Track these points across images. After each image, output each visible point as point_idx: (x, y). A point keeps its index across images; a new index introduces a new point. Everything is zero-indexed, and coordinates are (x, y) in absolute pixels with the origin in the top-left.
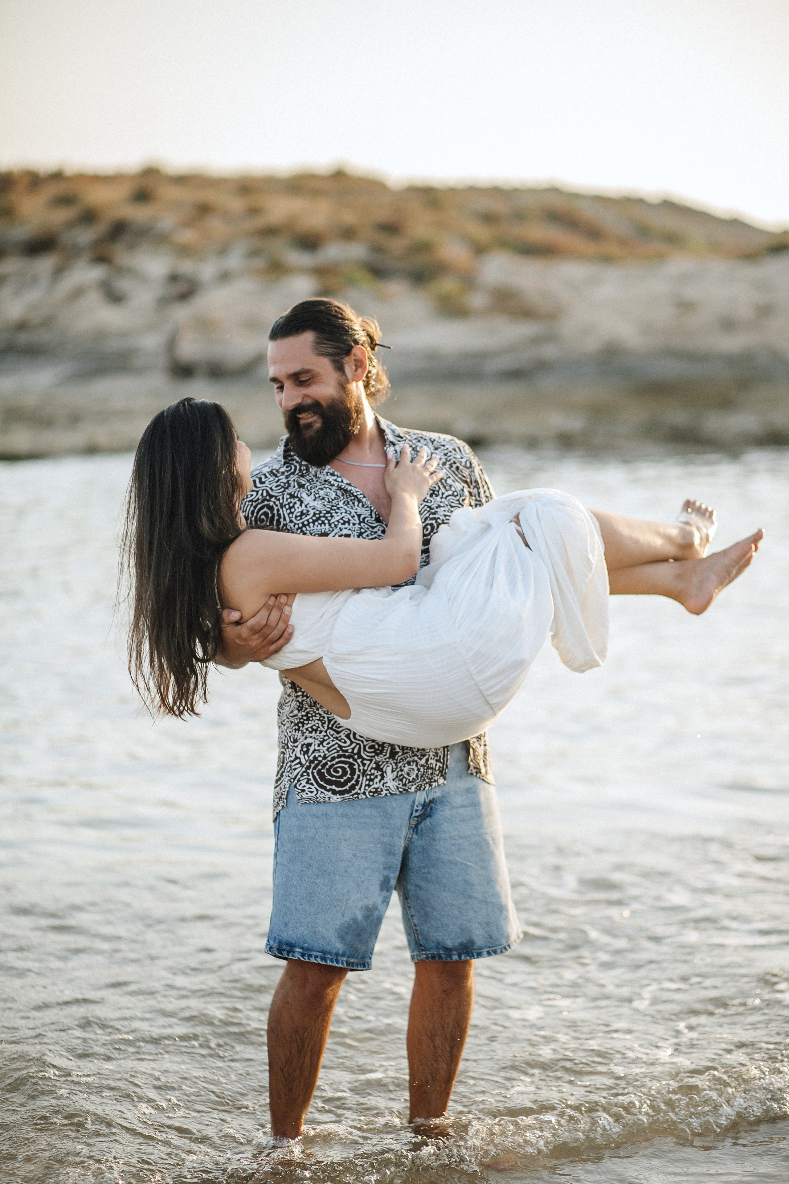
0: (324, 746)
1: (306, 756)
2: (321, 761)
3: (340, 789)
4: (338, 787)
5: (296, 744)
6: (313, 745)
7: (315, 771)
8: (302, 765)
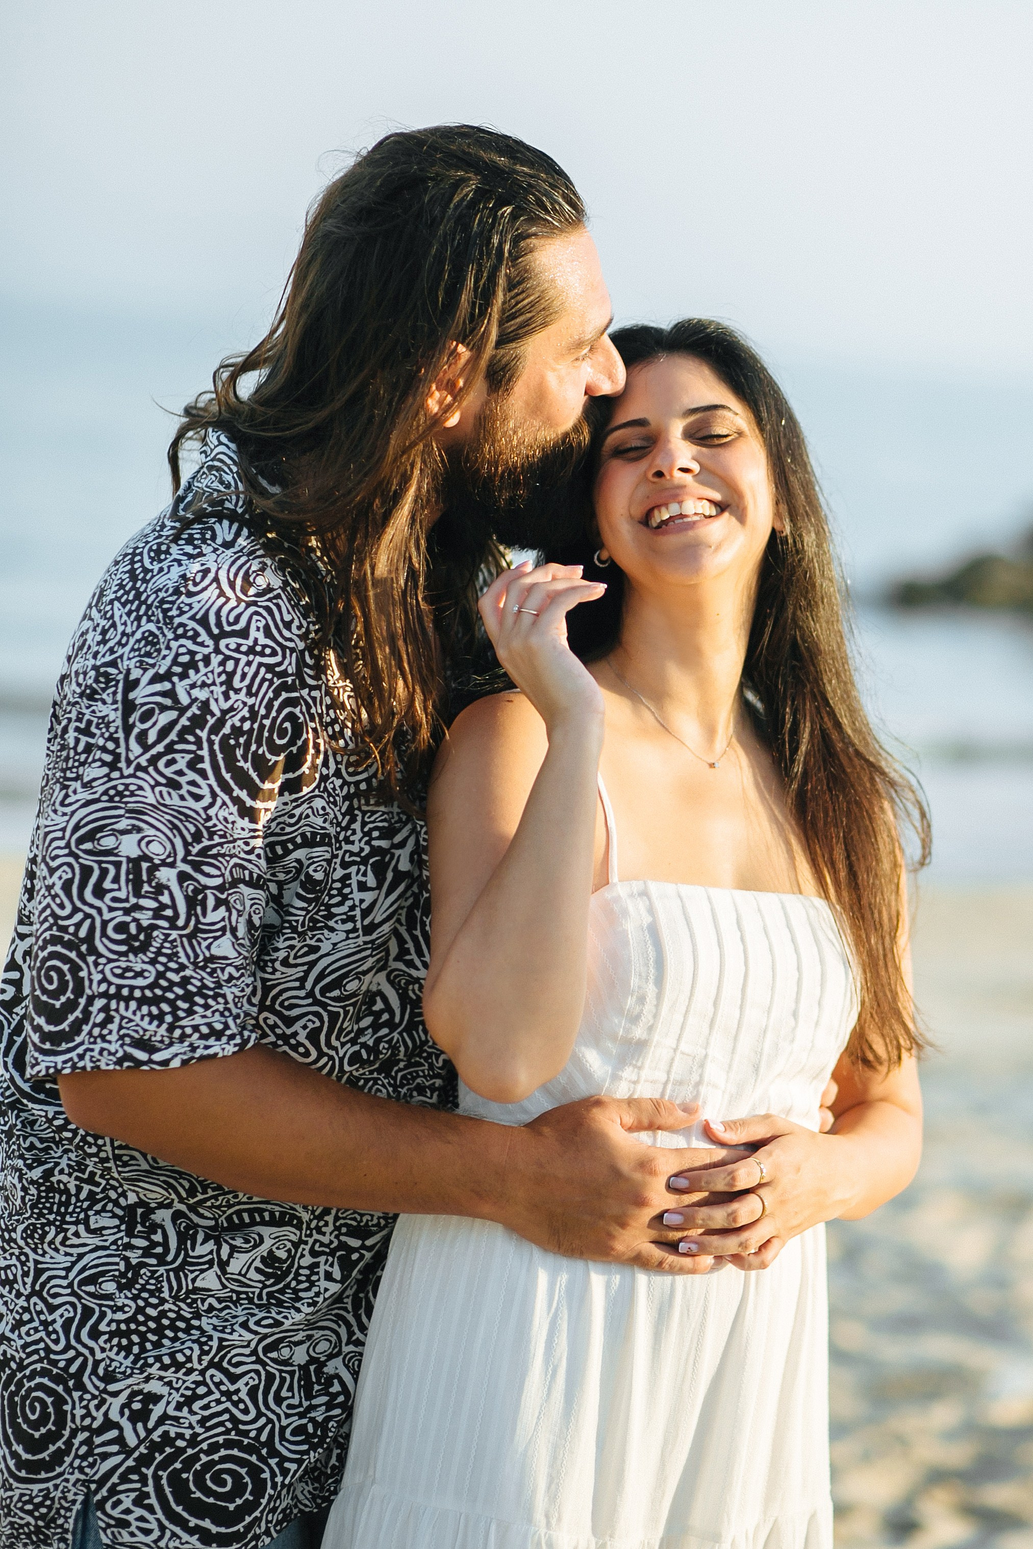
0: (192, 1412)
1: (140, 1426)
2: (183, 1450)
3: (223, 1530)
4: (218, 1525)
5: (112, 1388)
6: (163, 1402)
7: (164, 1475)
8: (127, 1451)
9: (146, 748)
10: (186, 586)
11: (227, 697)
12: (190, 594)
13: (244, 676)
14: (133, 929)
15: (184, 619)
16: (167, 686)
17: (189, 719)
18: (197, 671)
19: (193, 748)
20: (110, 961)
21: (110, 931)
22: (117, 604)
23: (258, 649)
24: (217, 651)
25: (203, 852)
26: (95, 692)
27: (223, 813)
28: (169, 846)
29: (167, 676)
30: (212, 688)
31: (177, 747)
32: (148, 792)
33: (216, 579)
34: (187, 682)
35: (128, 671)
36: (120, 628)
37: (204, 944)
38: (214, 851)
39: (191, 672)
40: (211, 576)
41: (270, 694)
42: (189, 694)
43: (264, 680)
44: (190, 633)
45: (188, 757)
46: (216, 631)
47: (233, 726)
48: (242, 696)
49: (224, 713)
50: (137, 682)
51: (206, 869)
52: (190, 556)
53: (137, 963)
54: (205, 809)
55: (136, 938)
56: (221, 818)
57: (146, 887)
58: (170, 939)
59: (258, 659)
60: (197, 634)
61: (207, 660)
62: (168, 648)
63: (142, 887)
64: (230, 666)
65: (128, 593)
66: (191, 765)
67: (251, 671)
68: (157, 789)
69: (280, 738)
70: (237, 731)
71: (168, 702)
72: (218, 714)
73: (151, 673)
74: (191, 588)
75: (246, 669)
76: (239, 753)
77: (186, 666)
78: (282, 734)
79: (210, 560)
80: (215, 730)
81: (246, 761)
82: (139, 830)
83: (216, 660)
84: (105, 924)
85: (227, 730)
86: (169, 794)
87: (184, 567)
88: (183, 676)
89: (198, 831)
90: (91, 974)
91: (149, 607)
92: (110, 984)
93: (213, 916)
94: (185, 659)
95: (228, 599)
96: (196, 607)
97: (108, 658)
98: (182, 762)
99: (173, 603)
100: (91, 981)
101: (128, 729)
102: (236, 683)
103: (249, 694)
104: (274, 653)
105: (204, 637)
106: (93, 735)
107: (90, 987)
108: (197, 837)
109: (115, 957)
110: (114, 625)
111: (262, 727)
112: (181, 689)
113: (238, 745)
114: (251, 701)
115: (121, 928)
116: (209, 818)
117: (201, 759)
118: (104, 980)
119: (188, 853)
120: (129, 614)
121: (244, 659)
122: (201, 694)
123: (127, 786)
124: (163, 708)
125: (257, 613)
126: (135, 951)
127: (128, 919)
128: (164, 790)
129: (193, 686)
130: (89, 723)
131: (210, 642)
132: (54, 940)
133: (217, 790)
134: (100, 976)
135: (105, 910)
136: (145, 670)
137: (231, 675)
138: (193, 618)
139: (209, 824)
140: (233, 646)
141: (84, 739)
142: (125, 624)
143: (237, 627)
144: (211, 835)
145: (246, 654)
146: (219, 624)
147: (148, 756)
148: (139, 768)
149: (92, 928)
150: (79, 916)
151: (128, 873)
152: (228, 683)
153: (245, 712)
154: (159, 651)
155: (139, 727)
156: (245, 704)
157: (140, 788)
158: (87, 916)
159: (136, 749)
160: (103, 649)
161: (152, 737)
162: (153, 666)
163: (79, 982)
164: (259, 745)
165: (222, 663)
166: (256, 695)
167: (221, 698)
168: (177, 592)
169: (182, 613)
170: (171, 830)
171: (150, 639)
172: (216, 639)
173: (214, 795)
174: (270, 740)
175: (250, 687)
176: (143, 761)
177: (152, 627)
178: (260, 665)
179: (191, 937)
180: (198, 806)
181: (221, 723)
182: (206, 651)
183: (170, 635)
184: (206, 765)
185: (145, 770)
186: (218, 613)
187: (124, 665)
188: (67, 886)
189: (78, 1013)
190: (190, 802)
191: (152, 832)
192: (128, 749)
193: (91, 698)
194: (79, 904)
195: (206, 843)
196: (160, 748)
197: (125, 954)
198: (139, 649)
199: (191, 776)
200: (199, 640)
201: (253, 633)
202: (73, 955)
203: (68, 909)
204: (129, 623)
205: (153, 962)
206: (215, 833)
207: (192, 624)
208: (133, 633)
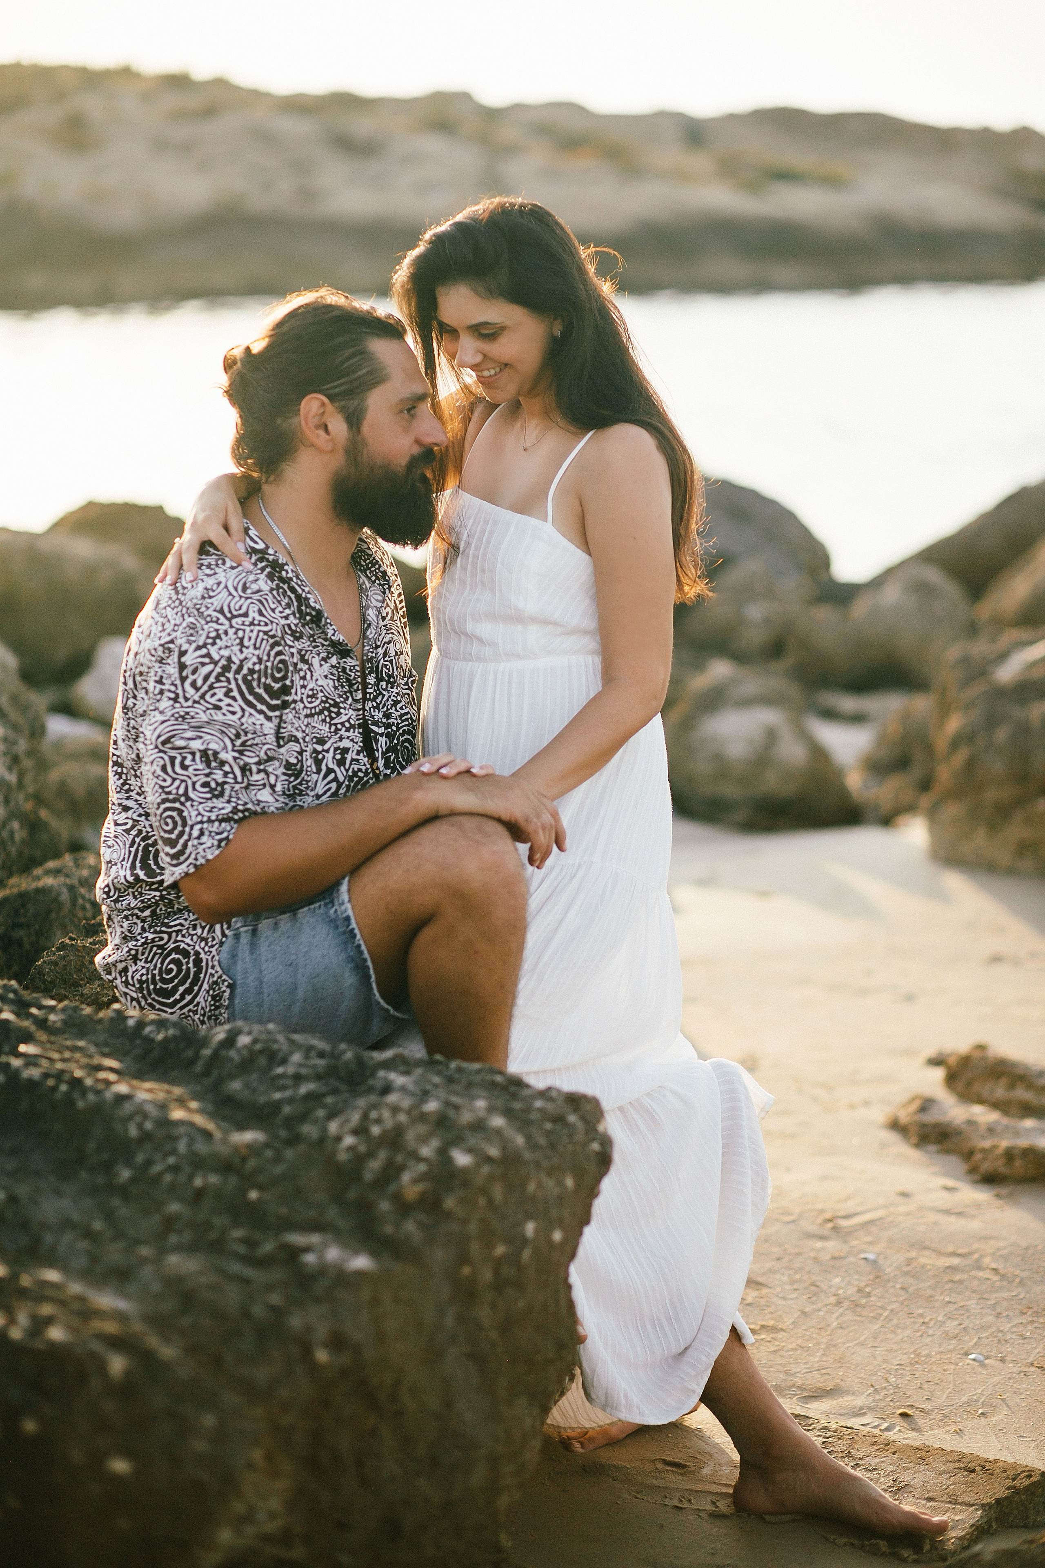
9: (197, 689)
10: (208, 594)
11: (242, 652)
12: (210, 597)
13: (250, 638)
14: (213, 785)
15: (210, 612)
16: (204, 651)
17: (221, 668)
18: (221, 639)
19: (225, 684)
20: (201, 803)
21: (198, 786)
22: (168, 608)
23: (256, 622)
24: (232, 627)
25: (243, 744)
26: (163, 659)
27: (251, 720)
28: (221, 743)
29: (205, 645)
30: (232, 648)
31: (216, 685)
32: (202, 715)
33: (226, 587)
34: (216, 647)
35: (181, 646)
36: (173, 622)
37: (254, 792)
38: (249, 743)
39: (218, 641)
40: (222, 585)
41: (268, 648)
42: (218, 653)
43: (263, 640)
44: (214, 619)
45: (224, 690)
46: (229, 615)
47: (249, 669)
48: (251, 650)
49: (242, 661)
50: (186, 652)
51: (246, 753)
52: (208, 575)
53: (219, 803)
54: (240, 719)
55: (215, 789)
56: (250, 723)
57: (213, 764)
58: (235, 789)
59: (257, 628)
60: (218, 619)
61: (226, 633)
62: (203, 629)
63: (210, 764)
64: (240, 634)
65: (174, 602)
66: (227, 695)
67: (254, 635)
68: (208, 712)
69: (279, 672)
70: (252, 671)
71: (207, 660)
72: (238, 662)
73: (194, 646)
74: (211, 594)
75: (251, 634)
76: (255, 684)
77: (214, 638)
78: (279, 670)
79: (221, 576)
80: (238, 671)
81: (260, 688)
82: (201, 737)
83: (231, 632)
84: (194, 784)
85: (245, 671)
86: (216, 713)
87: (205, 583)
88: (214, 644)
89: (238, 732)
90: (191, 813)
91: (188, 609)
92: (203, 816)
93: (256, 777)
94: (213, 634)
95: (234, 597)
96: (215, 603)
97: (168, 639)
98: (220, 694)
99: (201, 604)
100: (190, 816)
101: (183, 679)
102: (246, 643)
103: (255, 648)
104: (266, 624)
105: (222, 620)
106: (164, 684)
107: (191, 819)
108: (238, 736)
109: (203, 801)
110: (169, 621)
111: (266, 667)
112: (213, 651)
113: (253, 679)
114: (257, 652)
115: (206, 785)
116: (242, 724)
117: (231, 690)
118: (199, 814)
119: (234, 746)
120: (177, 614)
121: (248, 629)
122: (225, 653)
123: (187, 713)
124: (203, 664)
125: (252, 603)
126: (217, 797)
127: (208, 779)
128: (212, 711)
129: (220, 649)
130: (162, 677)
131: (226, 622)
132: (164, 801)
133: (245, 707)
134: (196, 812)
135: (192, 776)
136: (191, 644)
137: (242, 639)
138: (215, 610)
139: (243, 727)
140: (240, 623)
141: (159, 687)
142: (175, 619)
143: (241, 612)
144: (246, 733)
145: (249, 626)
146: (230, 612)
147: (199, 694)
148: (195, 702)
149: (186, 788)
150: (177, 783)
151: (201, 757)
152: (241, 644)
153: (255, 659)
154: (197, 632)
155: (191, 678)
156: (254, 655)
157: (197, 713)
158: (182, 781)
159: (190, 691)
160: (164, 634)
161: (199, 683)
162: (195, 641)
163: (184, 820)
164: (266, 678)
165: (236, 633)
166: (259, 648)
167: (238, 653)
168: (203, 598)
169: (208, 608)
170: (221, 734)
171: (192, 626)
172: (230, 620)
173: (243, 710)
174: (273, 675)
175: (255, 645)
176: (196, 698)
177: (192, 620)
178: (259, 631)
179: (246, 788)
180: (235, 718)
181: (240, 667)
182: (224, 628)
183: (203, 622)
184: (235, 693)
185: (198, 702)
186: (229, 606)
187: (178, 642)
188: (164, 769)
189: (185, 837)
190: (230, 716)
191: (209, 737)
192: (184, 691)
193: (160, 662)
194: (174, 776)
195: (243, 738)
196: (205, 688)
197: (210, 799)
198: (186, 633)
199: (228, 701)
200: (220, 622)
201: (251, 614)
202: (177, 805)
203: (169, 781)
204: (177, 618)
205: (229, 802)
206: (248, 732)
207: (215, 614)
208: (181, 624)
